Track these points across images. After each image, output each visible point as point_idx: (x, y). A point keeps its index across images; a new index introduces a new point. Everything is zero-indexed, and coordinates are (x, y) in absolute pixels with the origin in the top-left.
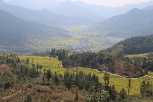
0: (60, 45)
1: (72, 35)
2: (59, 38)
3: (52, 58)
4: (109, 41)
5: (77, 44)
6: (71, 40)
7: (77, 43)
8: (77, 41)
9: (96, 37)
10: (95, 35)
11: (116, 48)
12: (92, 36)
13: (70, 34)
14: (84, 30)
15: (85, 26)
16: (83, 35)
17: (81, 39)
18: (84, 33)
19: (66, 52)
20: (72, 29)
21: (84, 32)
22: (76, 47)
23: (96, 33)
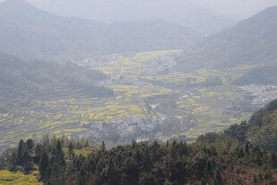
0: (75, 125)
1: (116, 88)
2: (72, 100)
3: (19, 174)
4: (252, 98)
5: (136, 118)
6: (112, 106)
7: (136, 113)
8: (134, 108)
9: (202, 90)
10: (200, 80)
11: (260, 124)
12: (189, 85)
13: (109, 85)
14: (161, 68)
15: (163, 53)
16: (155, 83)
17: (148, 101)
18: (159, 78)
19: (65, 150)
20: (114, 66)
21: (159, 73)
22: (131, 129)
23: (202, 75)
